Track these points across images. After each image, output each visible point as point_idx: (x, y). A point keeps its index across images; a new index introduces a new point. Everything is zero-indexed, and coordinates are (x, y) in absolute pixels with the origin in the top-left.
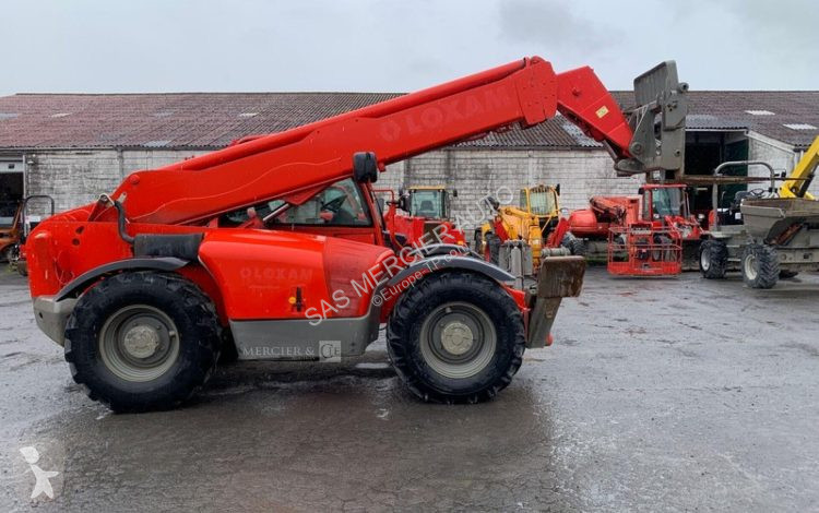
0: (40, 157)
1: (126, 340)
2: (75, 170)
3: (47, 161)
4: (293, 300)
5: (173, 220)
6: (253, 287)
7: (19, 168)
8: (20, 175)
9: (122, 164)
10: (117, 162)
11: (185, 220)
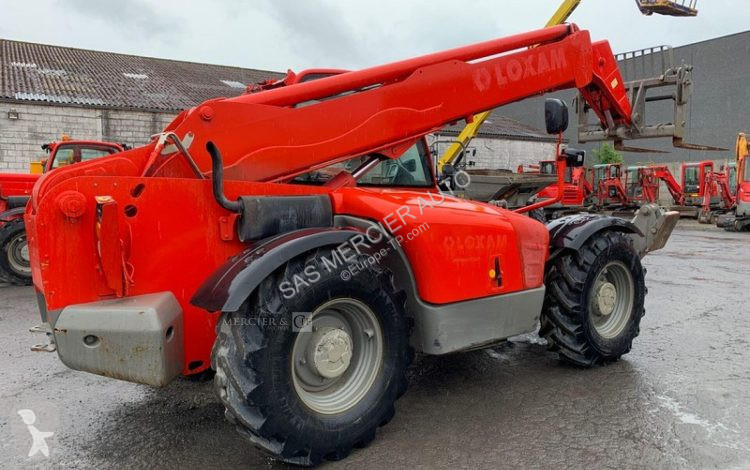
1: (316, 353)
4: (492, 274)
5: (262, 178)
6: (456, 260)
11: (276, 177)
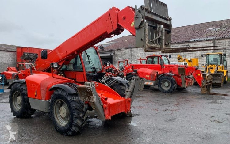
0: (116, 51)
2: (122, 54)
3: (117, 52)
4: (35, 93)
6: (30, 89)
7: (112, 54)
8: (112, 56)
9: (131, 52)
10: (130, 51)
